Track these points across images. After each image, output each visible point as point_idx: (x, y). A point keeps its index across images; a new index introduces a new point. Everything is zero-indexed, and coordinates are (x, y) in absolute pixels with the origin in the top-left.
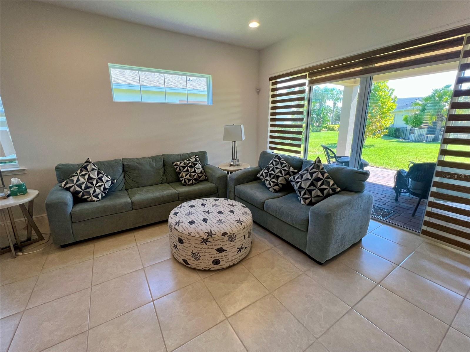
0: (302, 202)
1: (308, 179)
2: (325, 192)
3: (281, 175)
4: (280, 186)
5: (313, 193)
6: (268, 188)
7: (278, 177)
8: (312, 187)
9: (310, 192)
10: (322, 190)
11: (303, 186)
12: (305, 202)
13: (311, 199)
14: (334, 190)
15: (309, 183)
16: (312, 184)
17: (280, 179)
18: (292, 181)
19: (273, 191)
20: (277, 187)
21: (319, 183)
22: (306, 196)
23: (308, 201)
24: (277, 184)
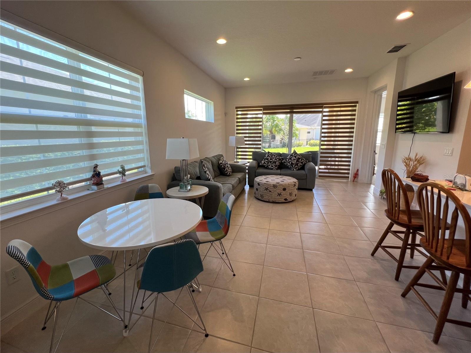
0: (295, 170)
1: (294, 159)
2: (303, 163)
3: (276, 161)
4: (278, 166)
5: (299, 164)
6: (272, 169)
7: (275, 162)
8: (298, 162)
9: (297, 164)
10: (302, 163)
11: (293, 162)
12: (296, 169)
13: (298, 168)
14: (306, 161)
15: (295, 161)
16: (297, 161)
17: (277, 163)
18: (285, 162)
19: (276, 169)
20: (276, 167)
21: (300, 160)
22: (296, 167)
23: (297, 169)
24: (276, 166)
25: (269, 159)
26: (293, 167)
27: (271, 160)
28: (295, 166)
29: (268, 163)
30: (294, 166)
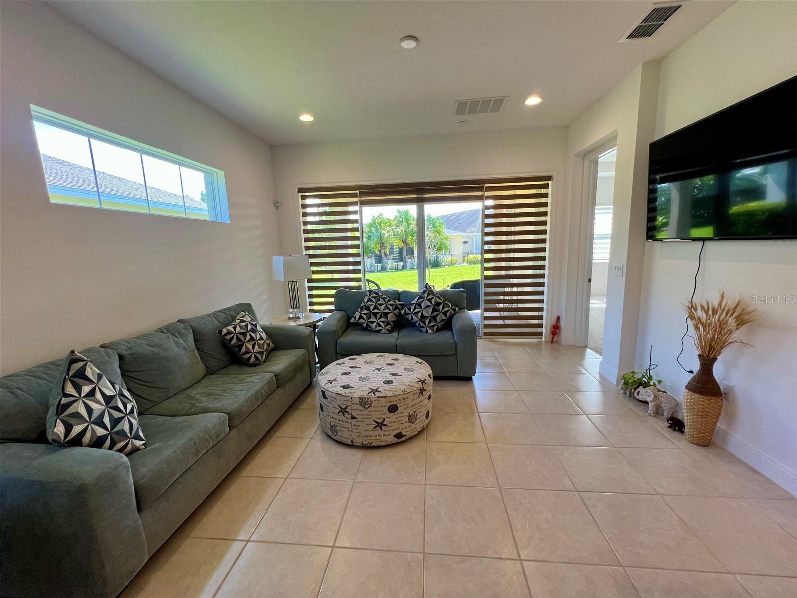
0: (430, 331)
1: (428, 307)
2: (448, 314)
3: (388, 311)
4: (392, 324)
5: (438, 318)
6: (378, 332)
7: (386, 315)
8: (435, 314)
9: (435, 318)
10: (445, 314)
11: (425, 314)
12: (433, 330)
13: (438, 326)
14: (454, 310)
15: (431, 310)
16: (434, 310)
17: (389, 316)
18: (408, 314)
19: (387, 332)
20: (389, 326)
21: (441, 307)
22: (432, 324)
23: (435, 328)
24: (388, 324)
25: (372, 308)
26: (425, 324)
27: (376, 311)
28: (430, 322)
29: (370, 318)
30: (427, 322)
